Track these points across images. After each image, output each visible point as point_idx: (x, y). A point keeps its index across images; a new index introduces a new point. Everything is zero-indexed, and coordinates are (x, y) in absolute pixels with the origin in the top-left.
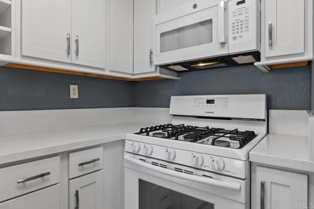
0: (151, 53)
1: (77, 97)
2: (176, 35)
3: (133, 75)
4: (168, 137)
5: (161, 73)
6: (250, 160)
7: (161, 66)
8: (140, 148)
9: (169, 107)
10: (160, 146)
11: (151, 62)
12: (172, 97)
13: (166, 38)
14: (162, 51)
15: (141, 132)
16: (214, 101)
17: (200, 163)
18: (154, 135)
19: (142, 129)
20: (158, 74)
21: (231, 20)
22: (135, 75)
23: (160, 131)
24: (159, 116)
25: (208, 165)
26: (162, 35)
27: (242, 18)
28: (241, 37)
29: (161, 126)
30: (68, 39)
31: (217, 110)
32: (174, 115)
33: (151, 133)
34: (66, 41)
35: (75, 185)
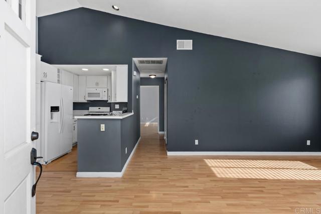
0: (85, 96)
7: (87, 100)
11: (84, 99)
12: (90, 107)
13: (89, 94)
14: (88, 97)
16: (100, 108)
27: (105, 94)
32: (90, 112)
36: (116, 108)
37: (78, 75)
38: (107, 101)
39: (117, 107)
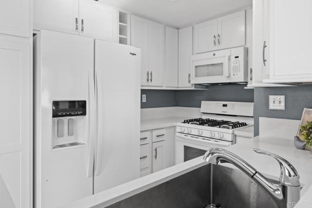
1: (145, 101)
3: (178, 87)
4: (199, 124)
5: (195, 88)
6: (235, 134)
7: (195, 85)
8: (184, 130)
9: (200, 107)
10: (195, 129)
11: (189, 81)
12: (202, 102)
14: (196, 76)
15: (184, 122)
16: (227, 105)
17: (213, 135)
18: (192, 124)
19: (185, 121)
20: (193, 88)
21: (232, 65)
22: (179, 87)
23: (195, 122)
25: (217, 136)
26: (196, 67)
27: (237, 65)
28: (237, 74)
29: (195, 119)
30: (148, 74)
31: (228, 111)
32: (204, 113)
33: (190, 123)
34: (146, 75)
35: (155, 145)
37: (178, 28)
38: (246, 84)
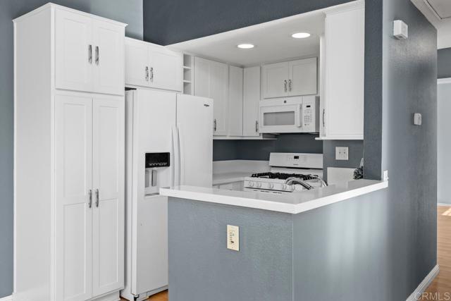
0: (257, 123)
2: (275, 115)
3: (243, 137)
7: (264, 134)
8: (253, 184)
11: (257, 130)
12: (271, 154)
13: (267, 116)
14: (265, 124)
15: (253, 176)
16: (298, 157)
20: (262, 138)
21: (304, 115)
22: (245, 137)
24: (262, 167)
26: (265, 114)
27: (309, 114)
28: (308, 124)
31: (299, 163)
32: (273, 167)
36: (338, 157)
37: (242, 67)
38: (318, 135)
39: (342, 154)
